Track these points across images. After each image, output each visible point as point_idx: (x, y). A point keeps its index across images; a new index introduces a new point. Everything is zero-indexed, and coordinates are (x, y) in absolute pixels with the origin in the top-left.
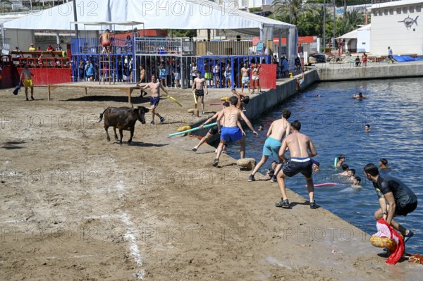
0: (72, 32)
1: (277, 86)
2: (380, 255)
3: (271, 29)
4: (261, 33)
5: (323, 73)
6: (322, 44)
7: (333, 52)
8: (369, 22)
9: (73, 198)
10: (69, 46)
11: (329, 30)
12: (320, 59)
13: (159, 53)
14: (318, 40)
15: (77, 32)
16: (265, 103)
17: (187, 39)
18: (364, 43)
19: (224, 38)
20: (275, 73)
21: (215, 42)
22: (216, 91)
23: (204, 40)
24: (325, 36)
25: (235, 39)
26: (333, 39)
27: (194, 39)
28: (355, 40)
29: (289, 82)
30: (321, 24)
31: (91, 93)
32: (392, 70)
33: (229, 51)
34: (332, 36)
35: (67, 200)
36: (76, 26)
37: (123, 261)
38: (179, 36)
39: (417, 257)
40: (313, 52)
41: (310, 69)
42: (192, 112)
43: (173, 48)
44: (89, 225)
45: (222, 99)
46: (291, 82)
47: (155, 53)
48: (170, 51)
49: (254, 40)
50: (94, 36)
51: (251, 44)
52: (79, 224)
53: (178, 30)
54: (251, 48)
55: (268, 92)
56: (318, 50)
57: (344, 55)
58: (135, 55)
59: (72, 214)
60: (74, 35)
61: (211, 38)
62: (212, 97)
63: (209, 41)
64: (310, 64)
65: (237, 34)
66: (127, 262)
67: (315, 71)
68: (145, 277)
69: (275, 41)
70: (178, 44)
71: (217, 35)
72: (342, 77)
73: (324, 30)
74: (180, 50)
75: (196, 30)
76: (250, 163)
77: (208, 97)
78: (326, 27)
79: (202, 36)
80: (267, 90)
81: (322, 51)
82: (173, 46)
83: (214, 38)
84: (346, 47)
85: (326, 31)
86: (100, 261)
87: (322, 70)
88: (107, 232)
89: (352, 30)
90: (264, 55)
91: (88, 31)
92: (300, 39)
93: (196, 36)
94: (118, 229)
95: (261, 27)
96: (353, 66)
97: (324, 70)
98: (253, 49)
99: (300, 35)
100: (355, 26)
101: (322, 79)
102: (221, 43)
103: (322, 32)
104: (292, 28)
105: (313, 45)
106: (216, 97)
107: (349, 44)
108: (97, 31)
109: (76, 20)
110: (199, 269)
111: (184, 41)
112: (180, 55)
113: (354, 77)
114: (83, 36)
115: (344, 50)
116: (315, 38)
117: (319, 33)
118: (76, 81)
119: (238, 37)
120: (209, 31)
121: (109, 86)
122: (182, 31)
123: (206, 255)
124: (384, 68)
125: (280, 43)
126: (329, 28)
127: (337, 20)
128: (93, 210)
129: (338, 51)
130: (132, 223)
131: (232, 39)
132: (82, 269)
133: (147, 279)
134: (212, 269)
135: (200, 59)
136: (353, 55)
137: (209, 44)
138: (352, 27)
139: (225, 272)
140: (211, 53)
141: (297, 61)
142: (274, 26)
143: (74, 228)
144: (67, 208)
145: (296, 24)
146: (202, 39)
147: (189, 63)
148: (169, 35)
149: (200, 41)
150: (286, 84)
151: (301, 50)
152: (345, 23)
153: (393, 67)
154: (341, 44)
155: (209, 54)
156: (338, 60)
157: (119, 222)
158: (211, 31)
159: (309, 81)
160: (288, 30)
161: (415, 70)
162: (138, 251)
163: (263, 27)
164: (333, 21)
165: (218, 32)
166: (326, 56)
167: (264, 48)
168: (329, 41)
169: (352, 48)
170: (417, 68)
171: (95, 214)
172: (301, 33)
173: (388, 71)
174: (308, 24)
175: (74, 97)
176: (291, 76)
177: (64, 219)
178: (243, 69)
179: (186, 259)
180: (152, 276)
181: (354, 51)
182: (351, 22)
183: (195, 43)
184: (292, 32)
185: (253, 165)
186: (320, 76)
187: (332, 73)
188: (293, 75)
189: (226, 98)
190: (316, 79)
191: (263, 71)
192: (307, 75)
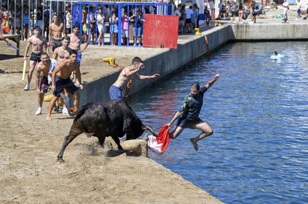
1: (180, 46)
5: (240, 30)
16: (162, 66)
20: (177, 28)
22: (96, 49)
29: (195, 41)
41: (222, 24)
45: (106, 59)
46: (198, 40)
55: (167, 52)
57: (268, 7)
62: (91, 57)
67: (230, 27)
72: (264, 36)
76: (139, 146)
77: (86, 57)
87: (238, 26)
90: (162, 3)
96: (279, 23)
97: (242, 26)
106: (97, 56)
113: (281, 37)
115: (268, 1)
135: (76, 4)
150: (191, 43)
176: (197, 33)
181: (281, 2)
185: (144, 149)
186: (235, 34)
187: (251, 30)
188: (200, 32)
189: (110, 59)
190: (230, 38)
191: (161, 24)
192: (218, 31)
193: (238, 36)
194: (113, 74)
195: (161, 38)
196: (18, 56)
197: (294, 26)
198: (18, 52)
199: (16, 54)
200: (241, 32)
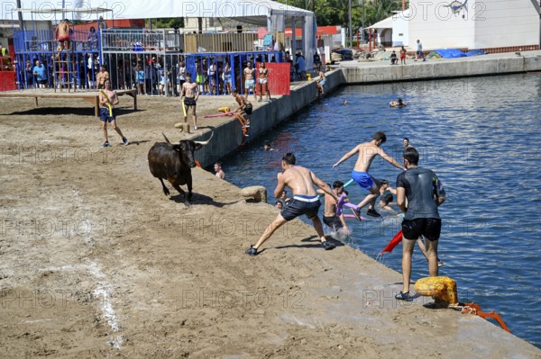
0: (16, 22)
1: (292, 92)
2: (426, 306)
3: (282, 17)
4: (269, 21)
5: (350, 73)
6: (348, 35)
7: (362, 46)
8: (407, 7)
9: (23, 244)
10: (11, 42)
11: (356, 18)
12: (346, 56)
13: (134, 50)
14: (343, 30)
15: (22, 22)
16: (276, 114)
17: (172, 31)
18: (401, 35)
19: (220, 29)
20: (288, 74)
21: (209, 35)
22: (212, 100)
23: (195, 32)
24: (351, 26)
25: (235, 30)
26: (361, 30)
27: (181, 30)
28: (390, 30)
29: (306, 87)
30: (346, 10)
31: (43, 104)
32: (438, 69)
33: (228, 46)
34: (360, 25)
35: (15, 247)
36: (20, 14)
37: (93, 325)
38: (160, 27)
39: (472, 306)
40: (336, 46)
41: (333, 68)
42: (181, 127)
43: (154, 43)
44: (45, 279)
45: (220, 109)
46: (310, 85)
47: (128, 49)
48: (149, 47)
49: (260, 31)
50: (45, 27)
51: (256, 37)
52: (32, 278)
53: (158, 19)
54: (255, 42)
55: (280, 99)
56: (343, 44)
57: (376, 50)
58: (103, 52)
59: (22, 266)
60: (18, 26)
61: (204, 29)
62: (206, 107)
63: (200, 33)
64: (333, 63)
65: (238, 23)
66: (98, 326)
67: (340, 71)
68: (124, 345)
69: (287, 32)
70: (160, 37)
71: (212, 25)
73: (350, 18)
74: (163, 45)
75: (182, 18)
76: (258, 192)
77: (202, 108)
78: (352, 13)
79: (190, 27)
80: (278, 97)
81: (348, 44)
82: (153, 41)
83: (207, 29)
84: (379, 40)
85: (353, 19)
86: (62, 327)
87: (348, 70)
88: (71, 288)
89: (385, 17)
90: (273, 51)
91: (37, 22)
92: (319, 29)
93: (183, 26)
94: (85, 284)
95: (269, 16)
96: (388, 64)
97: (352, 70)
98: (259, 44)
99: (319, 24)
100: (389, 12)
101: (349, 81)
102: (217, 36)
103: (347, 21)
104: (309, 15)
105: (336, 37)
106: (212, 107)
107: (382, 35)
108: (50, 22)
109: (19, 6)
110: (195, 333)
111: (167, 33)
112: (163, 53)
114: (29, 28)
115: (376, 44)
116: (338, 28)
117: (344, 22)
118: (23, 88)
119: (239, 27)
120: (200, 19)
121: (68, 94)
122: (165, 20)
123: (204, 314)
124: (427, 66)
125: (294, 34)
126: (356, 15)
127: (366, 5)
128: (51, 259)
129: (368, 45)
130: (103, 276)
131: (231, 30)
132: (38, 338)
133: (125, 348)
134: (211, 332)
135: (189, 57)
136: (387, 49)
137: (200, 37)
138: (386, 14)
139: (229, 335)
140: (204, 50)
141: (316, 59)
142: (285, 14)
143: (25, 285)
144: (14, 258)
145: (313, 10)
146: (192, 31)
147: (175, 63)
148: (147, 25)
149: (189, 34)
150: (303, 89)
151: (321, 44)
152: (377, 8)
153: (438, 65)
154: (372, 36)
155: (202, 51)
156: (369, 56)
157: (86, 275)
158: (204, 20)
159: (333, 85)
160: (303, 17)
161: (466, 69)
162: (112, 311)
163: (271, 14)
164: (361, 6)
165: (212, 21)
166: (354, 52)
167: (274, 42)
168: (356, 32)
169: (387, 40)
170: (468, 65)
171: (53, 264)
172: (320, 21)
173: (432, 70)
174: (329, 11)
175: (20, 110)
176: (309, 78)
177: (11, 273)
178: (247, 70)
179: (176, 320)
180: (132, 344)
181: (389, 44)
182: (384, 8)
183: (182, 36)
184: (309, 20)
185: (263, 195)
186: (346, 78)
187: (361, 73)
188: (312, 77)
189: (225, 108)
190: (341, 81)
191: (273, 72)
192: (329, 76)
194: (229, 124)
196: (136, 110)
198: (135, 107)
199: (133, 108)
200: (352, 76)
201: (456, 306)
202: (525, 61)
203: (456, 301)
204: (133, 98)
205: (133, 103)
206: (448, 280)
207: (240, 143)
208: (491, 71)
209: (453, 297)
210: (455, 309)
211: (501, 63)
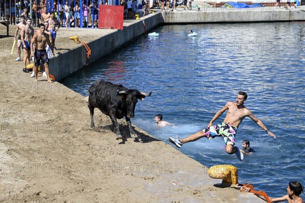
1: (125, 27)
2: (216, 186)
5: (168, 16)
16: (113, 42)
20: (123, 14)
22: (65, 31)
29: (136, 24)
32: (230, 15)
41: (155, 12)
45: (72, 38)
46: (138, 23)
55: (116, 32)
67: (160, 14)
72: (184, 20)
87: (166, 14)
97: (169, 13)
106: (65, 36)
113: (196, 21)
124: (223, 13)
150: (133, 26)
153: (230, 12)
161: (250, 17)
170: (252, 14)
173: (226, 16)
176: (137, 18)
179: (33, 191)
186: (164, 19)
187: (175, 16)
188: (139, 17)
189: (75, 37)
190: (161, 22)
191: (111, 12)
192: (152, 17)
193: (166, 20)
194: (77, 49)
195: (112, 22)
196: (8, 36)
197: (205, 13)
198: (8, 33)
199: (6, 35)
200: (169, 17)
201: (236, 186)
202: (291, 13)
203: (237, 183)
204: (6, 27)
205: (6, 31)
206: (232, 168)
207: (85, 64)
208: (267, 19)
209: (235, 180)
210: (235, 188)
211: (274, 13)
